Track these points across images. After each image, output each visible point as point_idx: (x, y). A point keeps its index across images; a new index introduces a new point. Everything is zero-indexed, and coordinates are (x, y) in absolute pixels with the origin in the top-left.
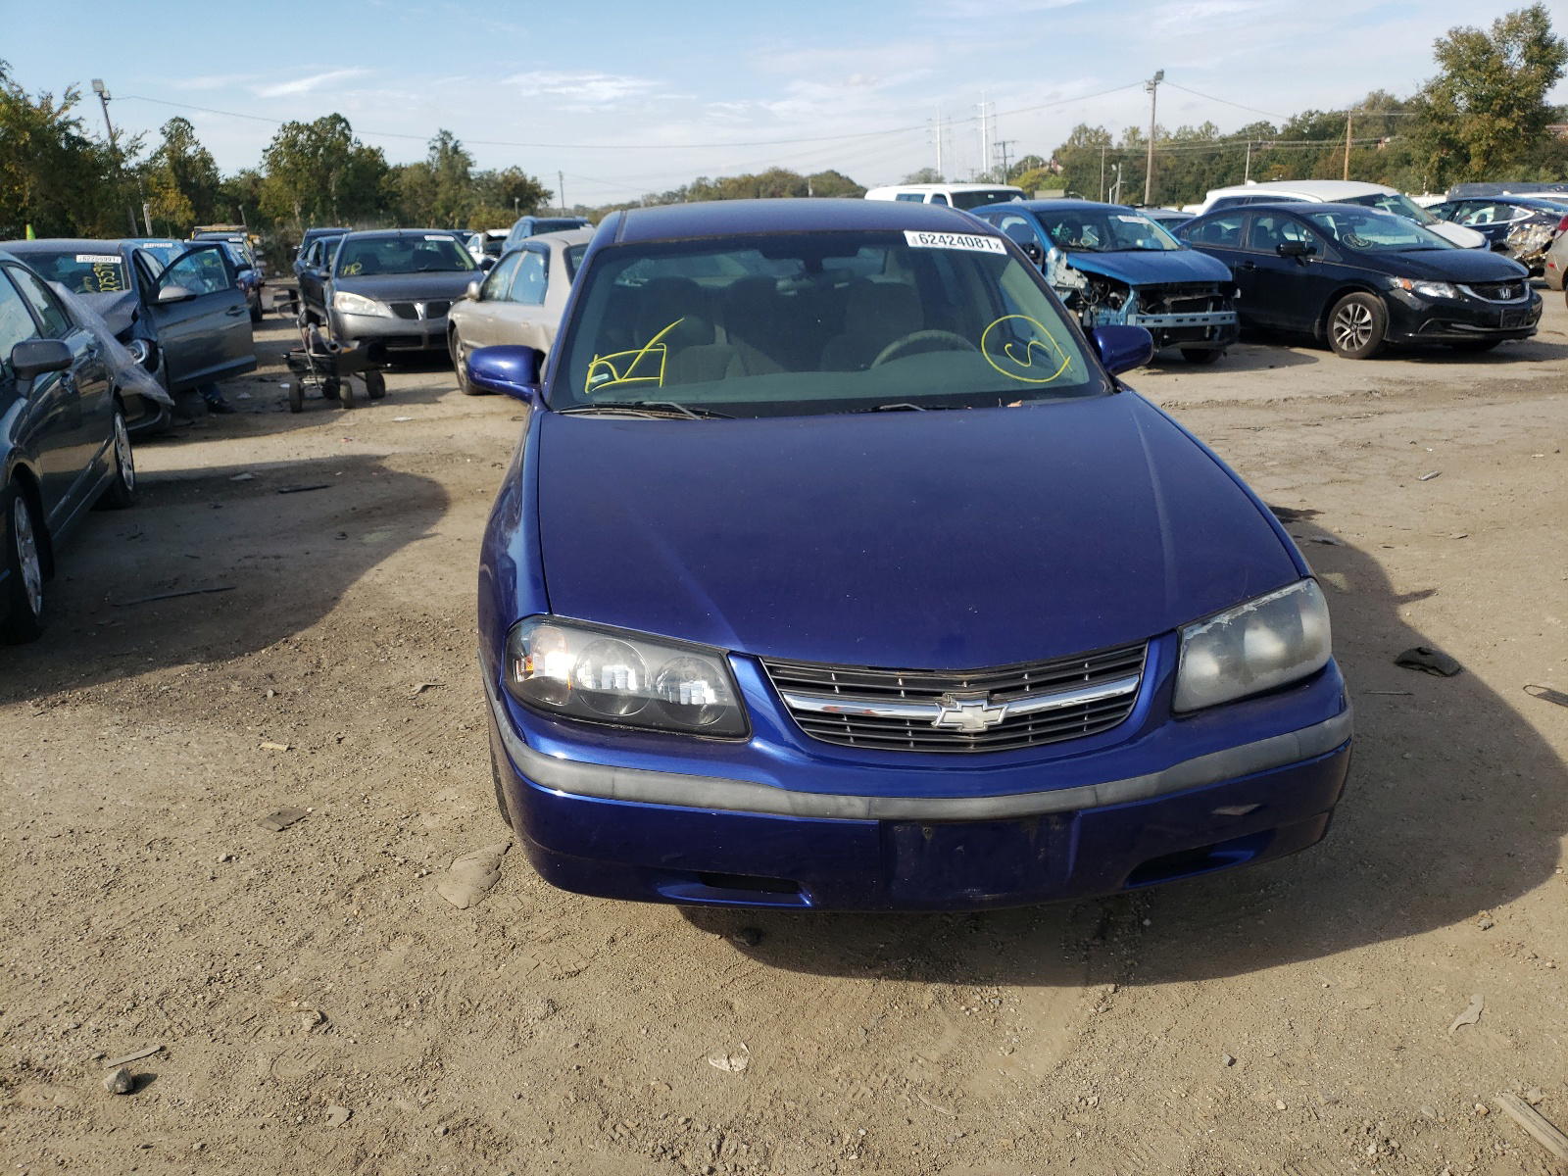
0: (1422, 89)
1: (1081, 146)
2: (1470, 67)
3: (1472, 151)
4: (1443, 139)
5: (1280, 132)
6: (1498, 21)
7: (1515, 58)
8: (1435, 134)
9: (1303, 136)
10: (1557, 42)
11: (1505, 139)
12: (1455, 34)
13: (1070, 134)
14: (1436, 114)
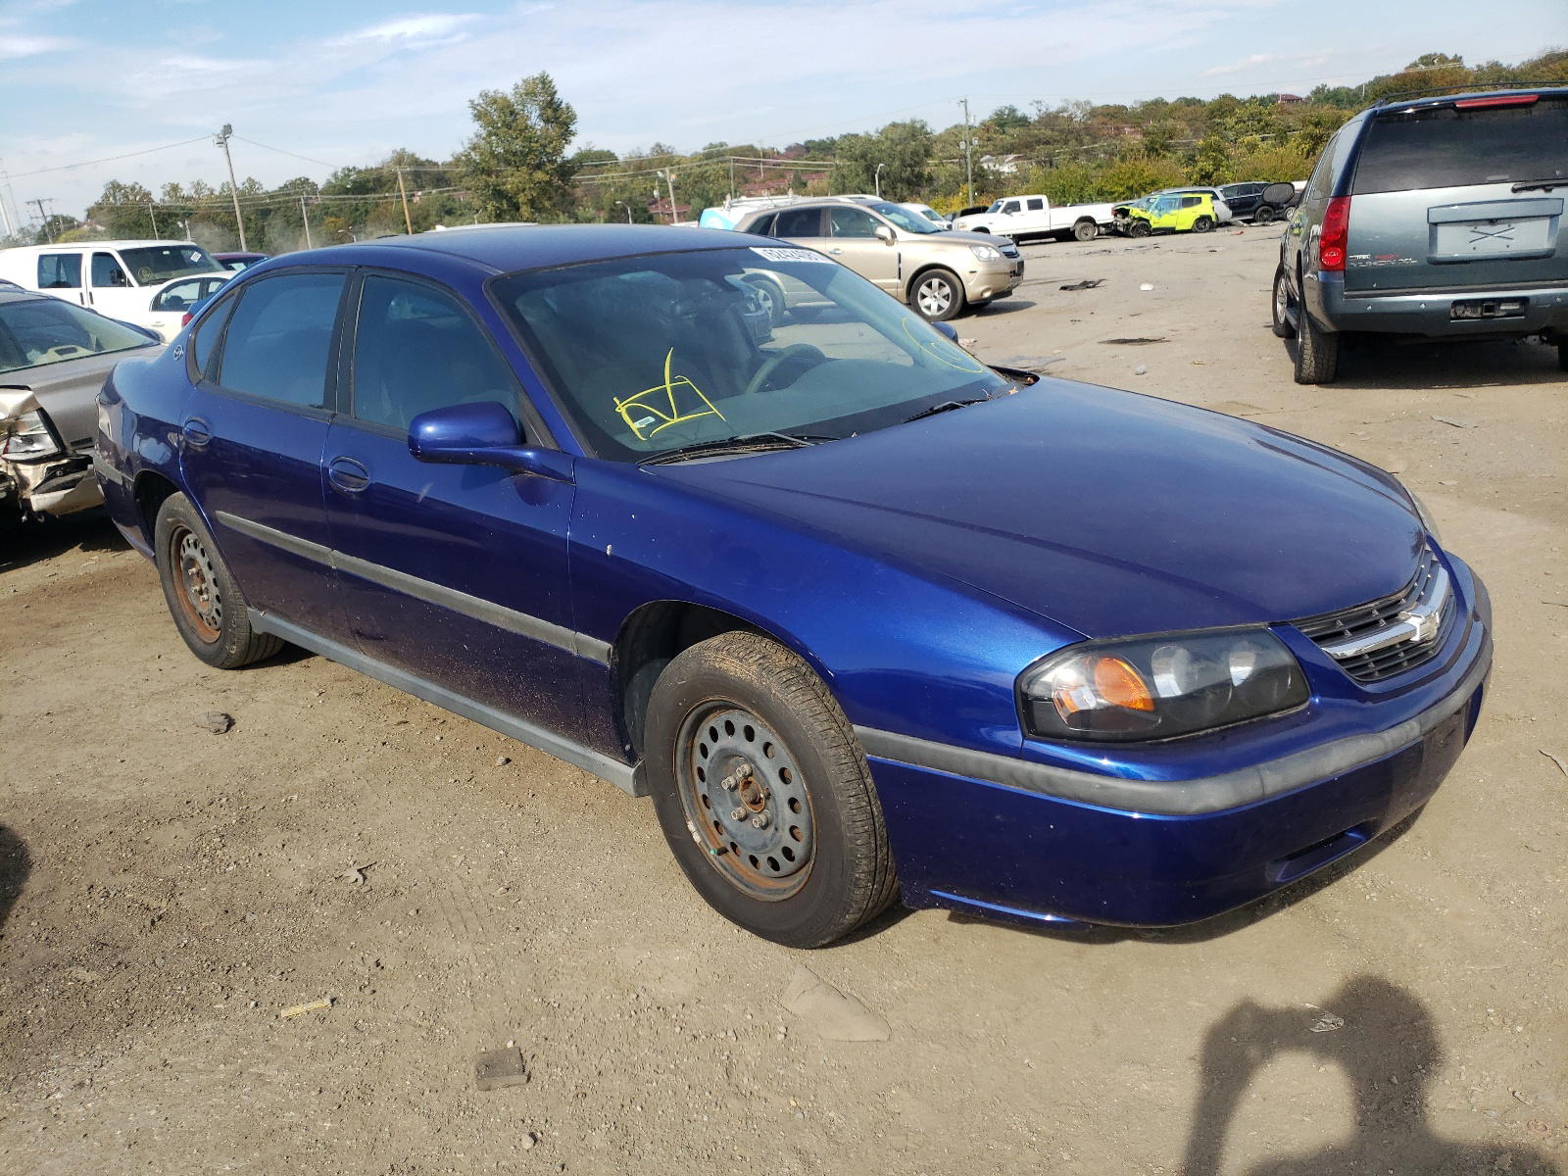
0: (467, 146)
1: (118, 204)
2: (502, 125)
3: (520, 200)
4: (494, 190)
5: (320, 187)
6: (517, 87)
7: (534, 118)
8: (487, 186)
9: (347, 191)
10: (563, 105)
11: (545, 189)
12: (484, 95)
13: (102, 191)
14: (483, 168)
